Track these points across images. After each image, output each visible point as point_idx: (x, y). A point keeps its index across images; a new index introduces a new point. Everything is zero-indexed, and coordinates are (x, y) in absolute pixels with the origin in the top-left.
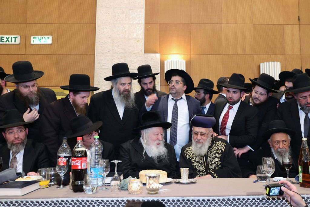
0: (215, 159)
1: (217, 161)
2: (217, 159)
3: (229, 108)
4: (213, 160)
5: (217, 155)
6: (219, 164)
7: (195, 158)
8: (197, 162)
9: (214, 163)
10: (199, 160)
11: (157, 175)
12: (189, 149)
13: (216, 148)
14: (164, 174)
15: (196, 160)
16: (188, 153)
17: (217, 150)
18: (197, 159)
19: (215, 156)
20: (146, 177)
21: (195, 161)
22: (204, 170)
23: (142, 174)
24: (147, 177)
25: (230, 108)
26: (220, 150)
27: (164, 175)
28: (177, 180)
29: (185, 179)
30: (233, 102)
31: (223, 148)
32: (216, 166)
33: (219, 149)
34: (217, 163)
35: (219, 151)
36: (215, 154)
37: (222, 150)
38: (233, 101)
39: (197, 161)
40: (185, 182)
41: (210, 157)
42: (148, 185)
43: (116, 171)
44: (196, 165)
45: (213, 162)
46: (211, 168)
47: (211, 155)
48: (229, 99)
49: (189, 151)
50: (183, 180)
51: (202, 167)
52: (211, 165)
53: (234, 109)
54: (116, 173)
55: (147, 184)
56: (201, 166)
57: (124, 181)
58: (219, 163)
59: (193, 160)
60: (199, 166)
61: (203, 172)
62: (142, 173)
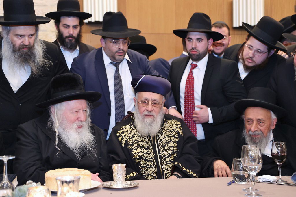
0: (168, 143)
1: (172, 147)
2: (171, 144)
3: (192, 67)
4: (165, 145)
5: (172, 138)
6: (174, 151)
7: (138, 143)
8: (141, 148)
9: (168, 149)
10: (144, 144)
11: (75, 178)
12: (125, 130)
13: (169, 129)
14: (87, 175)
15: (139, 145)
16: (125, 136)
17: (170, 131)
18: (140, 143)
19: (169, 140)
20: (57, 182)
21: (138, 147)
22: (153, 157)
23: (50, 176)
24: (59, 183)
25: (194, 67)
26: (176, 132)
27: (86, 177)
28: (108, 184)
29: (121, 182)
30: (197, 55)
31: (180, 129)
32: (171, 153)
33: (173, 130)
34: (172, 149)
35: (174, 133)
36: (169, 137)
37: (178, 133)
38: (198, 53)
39: (142, 146)
40: (119, 186)
41: (161, 140)
42: (61, 194)
43: (5, 173)
44: (140, 152)
45: (166, 148)
46: (164, 156)
47: (163, 139)
48: (192, 51)
49: (125, 133)
50: (117, 184)
51: (150, 153)
52: (163, 151)
53: (199, 68)
54: (5, 176)
55: (59, 194)
56: (148, 152)
57: (20, 190)
58: (176, 150)
59: (135, 145)
60: (145, 153)
61: (152, 161)
62: (50, 174)
